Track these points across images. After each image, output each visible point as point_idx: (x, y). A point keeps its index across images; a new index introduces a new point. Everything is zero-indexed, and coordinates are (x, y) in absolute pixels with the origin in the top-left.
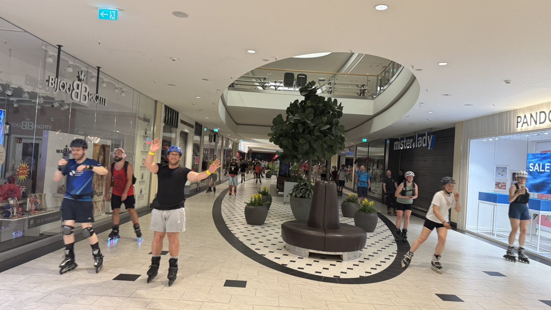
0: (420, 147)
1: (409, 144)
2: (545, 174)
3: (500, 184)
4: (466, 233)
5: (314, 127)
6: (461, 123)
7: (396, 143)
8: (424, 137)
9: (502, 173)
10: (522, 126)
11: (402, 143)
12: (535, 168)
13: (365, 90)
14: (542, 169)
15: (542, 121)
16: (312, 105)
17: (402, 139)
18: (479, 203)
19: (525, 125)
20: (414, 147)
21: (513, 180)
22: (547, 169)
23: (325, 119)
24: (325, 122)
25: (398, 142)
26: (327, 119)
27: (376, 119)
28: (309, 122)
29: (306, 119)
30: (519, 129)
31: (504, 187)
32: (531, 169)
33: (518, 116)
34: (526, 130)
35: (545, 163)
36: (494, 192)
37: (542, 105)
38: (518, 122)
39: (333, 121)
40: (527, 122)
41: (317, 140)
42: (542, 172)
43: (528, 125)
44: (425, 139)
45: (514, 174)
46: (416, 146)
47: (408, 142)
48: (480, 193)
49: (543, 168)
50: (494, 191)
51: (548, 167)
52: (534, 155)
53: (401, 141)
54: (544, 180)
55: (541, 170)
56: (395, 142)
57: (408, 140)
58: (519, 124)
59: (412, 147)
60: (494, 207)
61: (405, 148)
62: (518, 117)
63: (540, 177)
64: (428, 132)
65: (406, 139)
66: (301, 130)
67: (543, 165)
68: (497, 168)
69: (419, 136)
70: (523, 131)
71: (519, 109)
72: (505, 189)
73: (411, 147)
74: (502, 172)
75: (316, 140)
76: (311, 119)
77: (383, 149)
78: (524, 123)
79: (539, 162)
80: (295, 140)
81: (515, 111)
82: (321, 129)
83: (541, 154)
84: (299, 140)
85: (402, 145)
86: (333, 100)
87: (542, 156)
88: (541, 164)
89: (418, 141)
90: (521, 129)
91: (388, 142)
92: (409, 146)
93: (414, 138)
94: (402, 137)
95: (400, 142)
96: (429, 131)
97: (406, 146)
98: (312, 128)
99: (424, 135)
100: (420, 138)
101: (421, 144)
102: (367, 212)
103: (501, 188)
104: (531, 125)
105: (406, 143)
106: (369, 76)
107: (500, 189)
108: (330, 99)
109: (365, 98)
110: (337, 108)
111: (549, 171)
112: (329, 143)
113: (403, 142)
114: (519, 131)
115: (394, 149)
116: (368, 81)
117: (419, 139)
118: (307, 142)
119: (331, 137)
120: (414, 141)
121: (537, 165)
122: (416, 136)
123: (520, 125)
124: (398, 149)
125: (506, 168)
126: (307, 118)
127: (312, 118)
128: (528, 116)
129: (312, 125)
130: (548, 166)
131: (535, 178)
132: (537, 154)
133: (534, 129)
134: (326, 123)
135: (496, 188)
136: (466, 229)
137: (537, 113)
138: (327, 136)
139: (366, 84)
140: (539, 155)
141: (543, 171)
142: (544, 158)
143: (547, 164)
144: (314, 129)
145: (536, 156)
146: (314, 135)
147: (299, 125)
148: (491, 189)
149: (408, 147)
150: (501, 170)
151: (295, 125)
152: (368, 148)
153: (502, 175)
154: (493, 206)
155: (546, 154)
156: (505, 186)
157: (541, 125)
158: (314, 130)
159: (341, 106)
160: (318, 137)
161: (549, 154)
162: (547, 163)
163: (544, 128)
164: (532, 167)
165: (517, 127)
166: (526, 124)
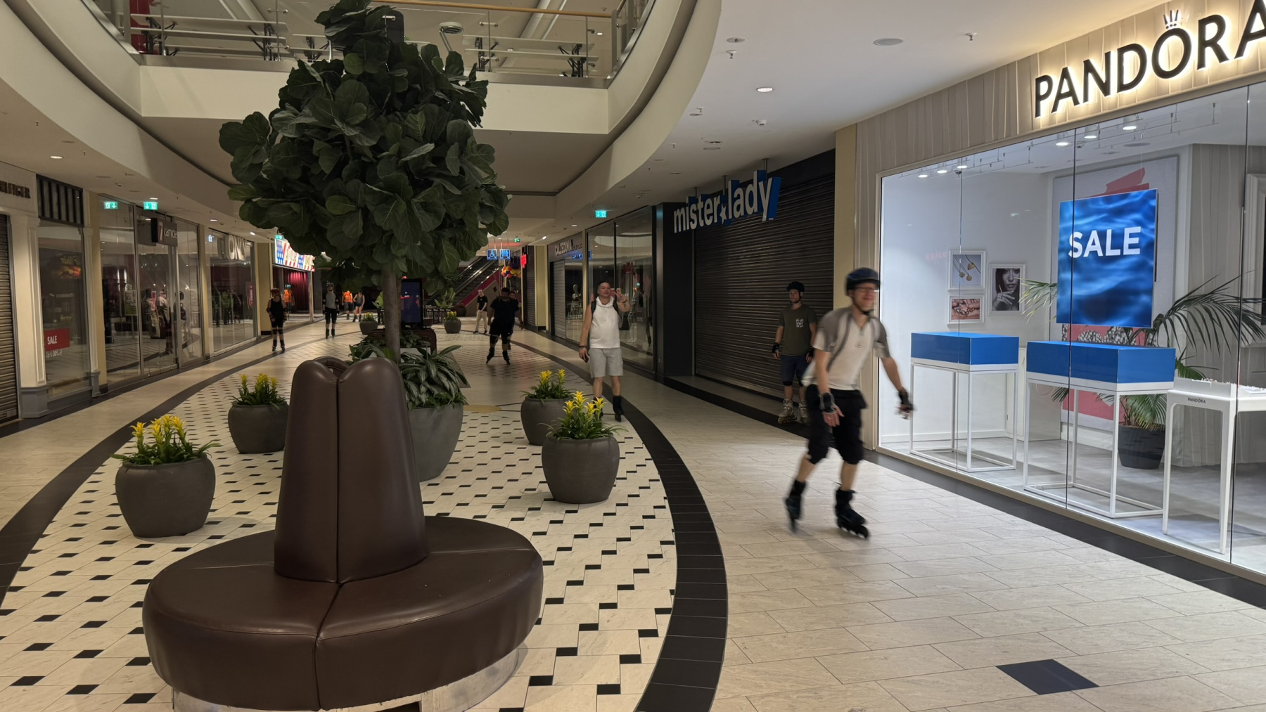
0: (740, 216)
1: (710, 211)
2: (1124, 264)
3: (964, 303)
4: (881, 459)
5: (376, 149)
6: (853, 129)
7: (677, 213)
8: (750, 188)
9: (969, 271)
10: (1055, 109)
11: (694, 212)
12: (1090, 247)
13: (583, 60)
14: (1113, 248)
15: (1127, 80)
16: (364, 72)
17: (693, 200)
18: (913, 367)
19: (1066, 103)
20: (723, 215)
21: (998, 291)
22: (1131, 246)
23: (418, 121)
24: (421, 134)
25: (683, 209)
26: (427, 122)
27: (618, 144)
28: (350, 132)
29: (342, 120)
30: (1043, 120)
31: (975, 312)
32: (1076, 250)
33: (1039, 76)
34: (1068, 121)
35: (1121, 226)
36: (948, 330)
37: (1125, 25)
38: (1039, 98)
39: (448, 130)
40: (1072, 93)
41: (391, 196)
42: (1113, 259)
43: (1076, 102)
44: (751, 193)
45: (1000, 273)
46: (730, 217)
47: (708, 207)
48: (915, 337)
49: (1118, 243)
50: (949, 326)
51: (1136, 240)
52: (1083, 204)
53: (690, 204)
54: (1122, 283)
55: (1110, 252)
56: (676, 210)
57: (709, 201)
58: (1042, 103)
59: (719, 218)
60: (955, 374)
61: (702, 225)
62: (1039, 80)
63: (1107, 274)
64: (758, 172)
65: (704, 200)
66: (326, 165)
67: (1113, 236)
68: (955, 257)
69: (736, 185)
70: (1057, 124)
71: (1040, 53)
72: (977, 317)
73: (716, 221)
74: (968, 269)
75: (386, 200)
76: (358, 122)
77: (650, 238)
78: (1060, 96)
79: (1101, 227)
80: (317, 205)
81: (1028, 63)
82: (403, 159)
83: (1108, 200)
84: (326, 205)
85: (694, 216)
86: (444, 55)
87: (1111, 206)
88: (1109, 233)
89: (734, 200)
90: (1051, 120)
91: (660, 214)
92: (711, 217)
93: (724, 194)
94: (694, 195)
95: (687, 208)
96: (762, 169)
97: (703, 218)
98: (370, 155)
99: (751, 182)
100: (739, 191)
101: (742, 207)
102: (582, 438)
103: (965, 316)
104: (1086, 99)
105: (703, 209)
106: (589, 18)
107: (964, 318)
108: (431, 50)
109: (588, 84)
110: (463, 86)
111: (1137, 251)
112: (443, 211)
113: (695, 210)
114: (1042, 128)
115: (676, 232)
116: (589, 32)
117: (735, 196)
118: (358, 208)
119: (447, 187)
120: (724, 201)
121: (1094, 235)
122: (727, 190)
123: (1046, 105)
124: (684, 229)
125: (979, 257)
126: (347, 120)
127: (362, 118)
128: (1076, 73)
129: (367, 144)
130: (1131, 236)
131: (1089, 279)
132: (1094, 201)
133: (1099, 114)
134: (424, 137)
135: (953, 317)
136: (880, 445)
137: (1108, 56)
138: (430, 184)
139: (583, 42)
140: (1101, 203)
141: (1117, 252)
142: (1120, 212)
143: (1128, 231)
144: (375, 157)
145: (1092, 206)
146: (374, 181)
147: (318, 146)
148: (941, 323)
149: (709, 222)
150: (966, 264)
151: (302, 146)
152: (613, 238)
153: (969, 279)
154: (951, 374)
155: (1125, 197)
156: (978, 309)
157: (1126, 93)
158: (377, 164)
159: (475, 78)
160: (393, 189)
161: (1136, 196)
162: (1129, 226)
163: (1137, 103)
164: (1077, 245)
165: (1038, 114)
166: (1070, 99)
